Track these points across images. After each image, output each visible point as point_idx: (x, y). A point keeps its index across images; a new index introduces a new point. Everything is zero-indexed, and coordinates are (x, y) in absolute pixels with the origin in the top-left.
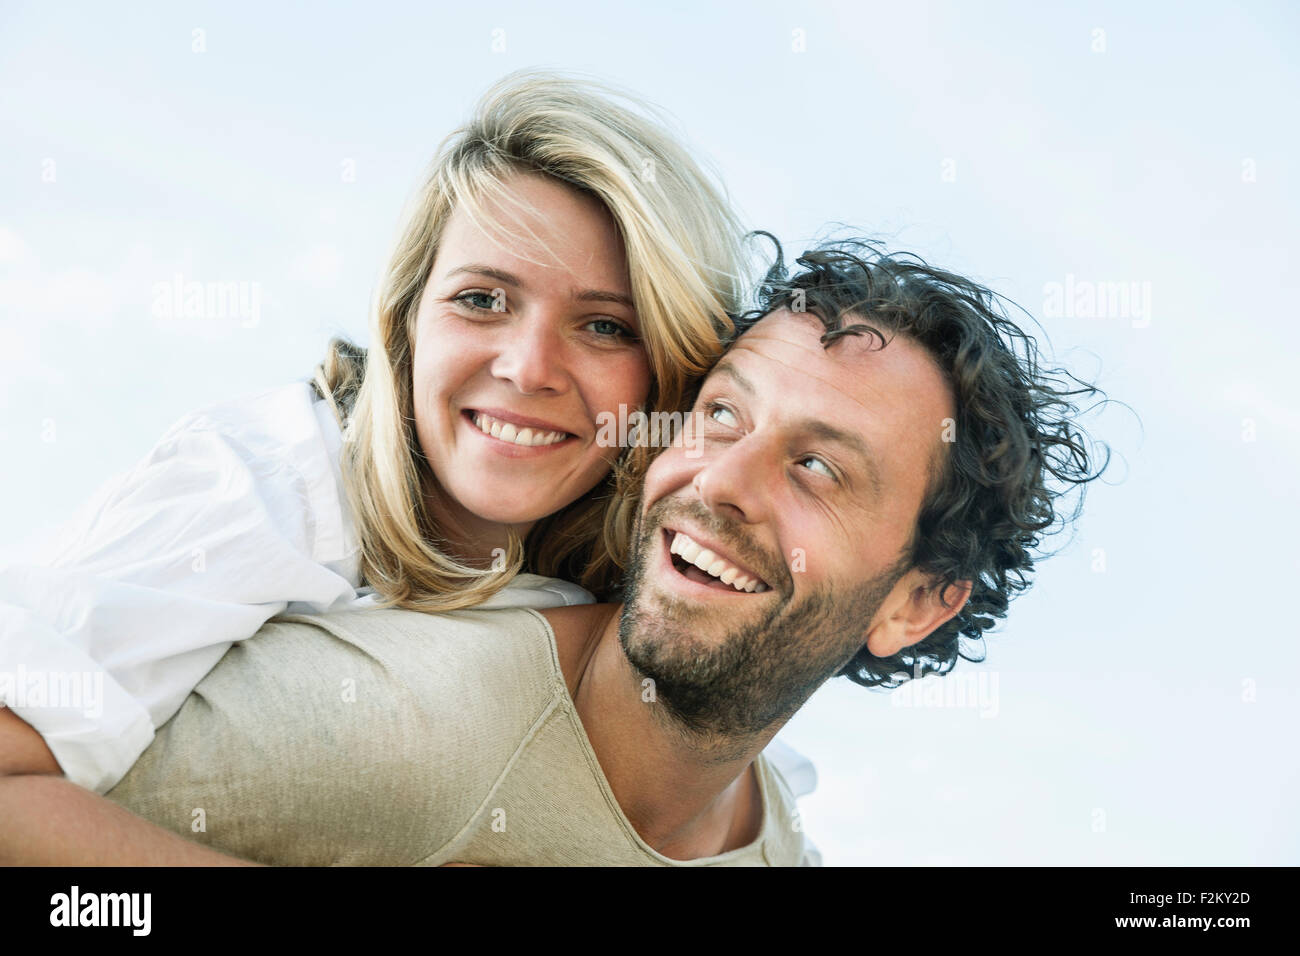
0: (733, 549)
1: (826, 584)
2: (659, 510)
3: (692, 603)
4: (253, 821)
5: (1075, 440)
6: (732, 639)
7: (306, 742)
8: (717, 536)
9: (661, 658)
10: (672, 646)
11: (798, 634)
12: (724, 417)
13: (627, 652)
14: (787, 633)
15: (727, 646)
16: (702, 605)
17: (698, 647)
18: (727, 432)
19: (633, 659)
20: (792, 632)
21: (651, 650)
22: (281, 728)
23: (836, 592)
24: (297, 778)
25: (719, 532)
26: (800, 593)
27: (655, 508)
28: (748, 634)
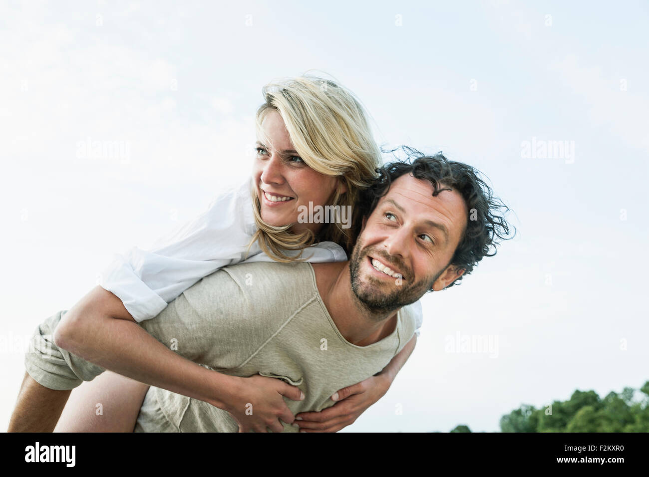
0: (397, 267)
1: (426, 277)
2: (367, 250)
3: (381, 280)
4: (200, 338)
5: (504, 224)
6: (393, 293)
7: (214, 313)
8: (392, 263)
9: (370, 299)
10: (374, 295)
11: (414, 292)
12: (393, 218)
13: (357, 296)
14: (410, 292)
15: (391, 295)
16: (384, 281)
17: (383, 296)
18: (393, 224)
19: (360, 299)
20: (412, 292)
21: (366, 296)
22: (206, 309)
23: (429, 279)
24: (211, 325)
25: (393, 262)
26: (417, 280)
27: (366, 249)
28: (398, 293)
